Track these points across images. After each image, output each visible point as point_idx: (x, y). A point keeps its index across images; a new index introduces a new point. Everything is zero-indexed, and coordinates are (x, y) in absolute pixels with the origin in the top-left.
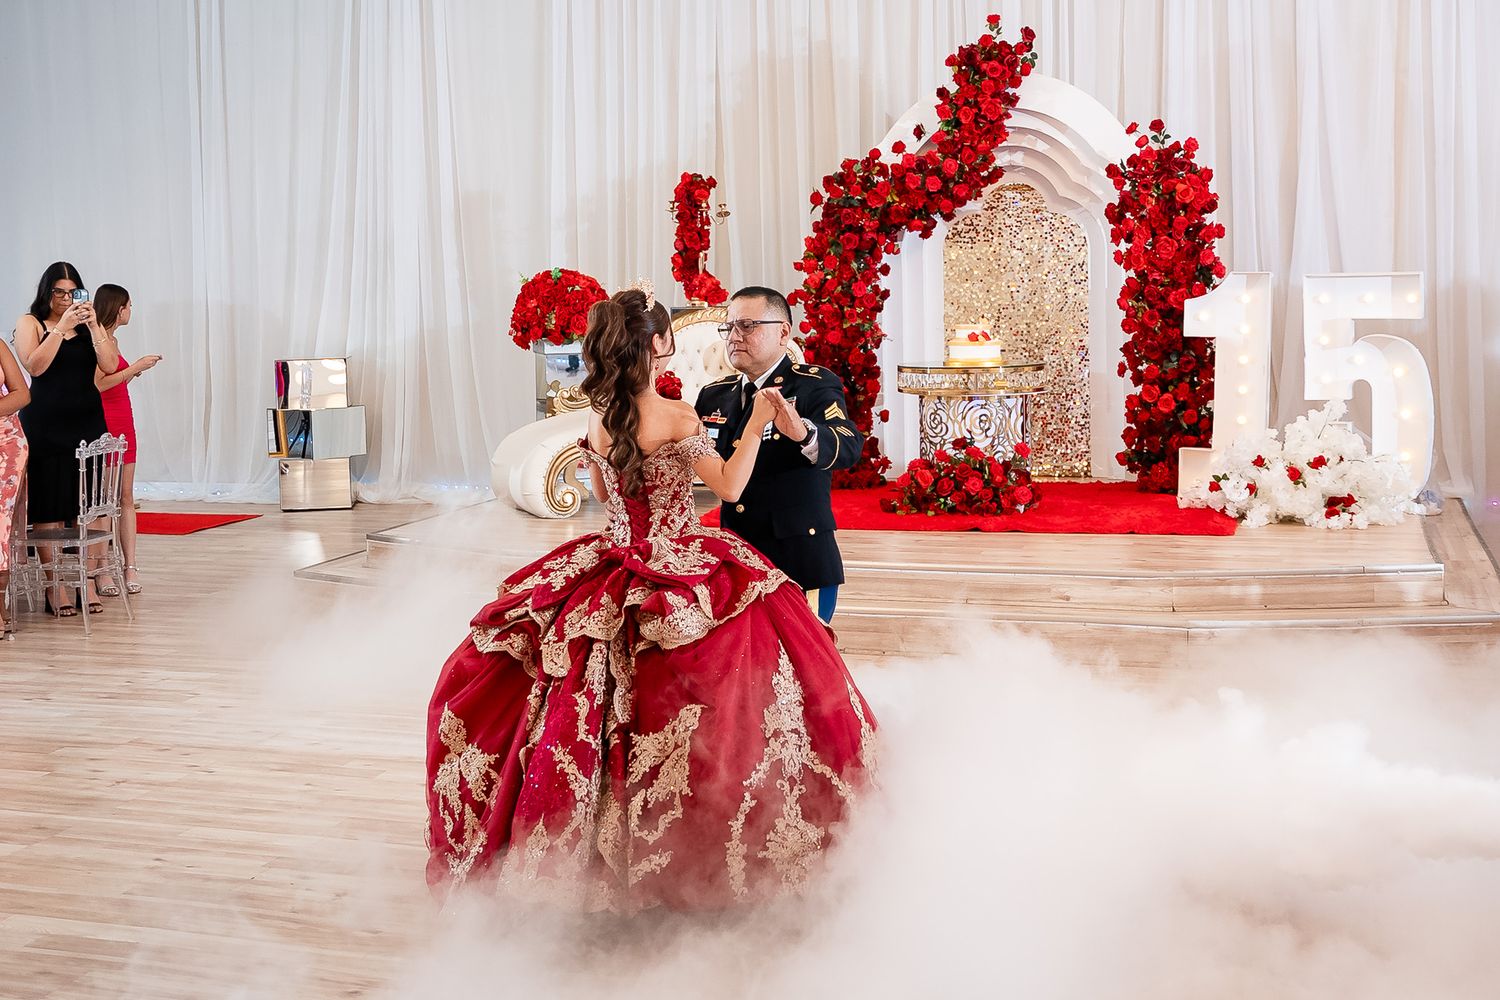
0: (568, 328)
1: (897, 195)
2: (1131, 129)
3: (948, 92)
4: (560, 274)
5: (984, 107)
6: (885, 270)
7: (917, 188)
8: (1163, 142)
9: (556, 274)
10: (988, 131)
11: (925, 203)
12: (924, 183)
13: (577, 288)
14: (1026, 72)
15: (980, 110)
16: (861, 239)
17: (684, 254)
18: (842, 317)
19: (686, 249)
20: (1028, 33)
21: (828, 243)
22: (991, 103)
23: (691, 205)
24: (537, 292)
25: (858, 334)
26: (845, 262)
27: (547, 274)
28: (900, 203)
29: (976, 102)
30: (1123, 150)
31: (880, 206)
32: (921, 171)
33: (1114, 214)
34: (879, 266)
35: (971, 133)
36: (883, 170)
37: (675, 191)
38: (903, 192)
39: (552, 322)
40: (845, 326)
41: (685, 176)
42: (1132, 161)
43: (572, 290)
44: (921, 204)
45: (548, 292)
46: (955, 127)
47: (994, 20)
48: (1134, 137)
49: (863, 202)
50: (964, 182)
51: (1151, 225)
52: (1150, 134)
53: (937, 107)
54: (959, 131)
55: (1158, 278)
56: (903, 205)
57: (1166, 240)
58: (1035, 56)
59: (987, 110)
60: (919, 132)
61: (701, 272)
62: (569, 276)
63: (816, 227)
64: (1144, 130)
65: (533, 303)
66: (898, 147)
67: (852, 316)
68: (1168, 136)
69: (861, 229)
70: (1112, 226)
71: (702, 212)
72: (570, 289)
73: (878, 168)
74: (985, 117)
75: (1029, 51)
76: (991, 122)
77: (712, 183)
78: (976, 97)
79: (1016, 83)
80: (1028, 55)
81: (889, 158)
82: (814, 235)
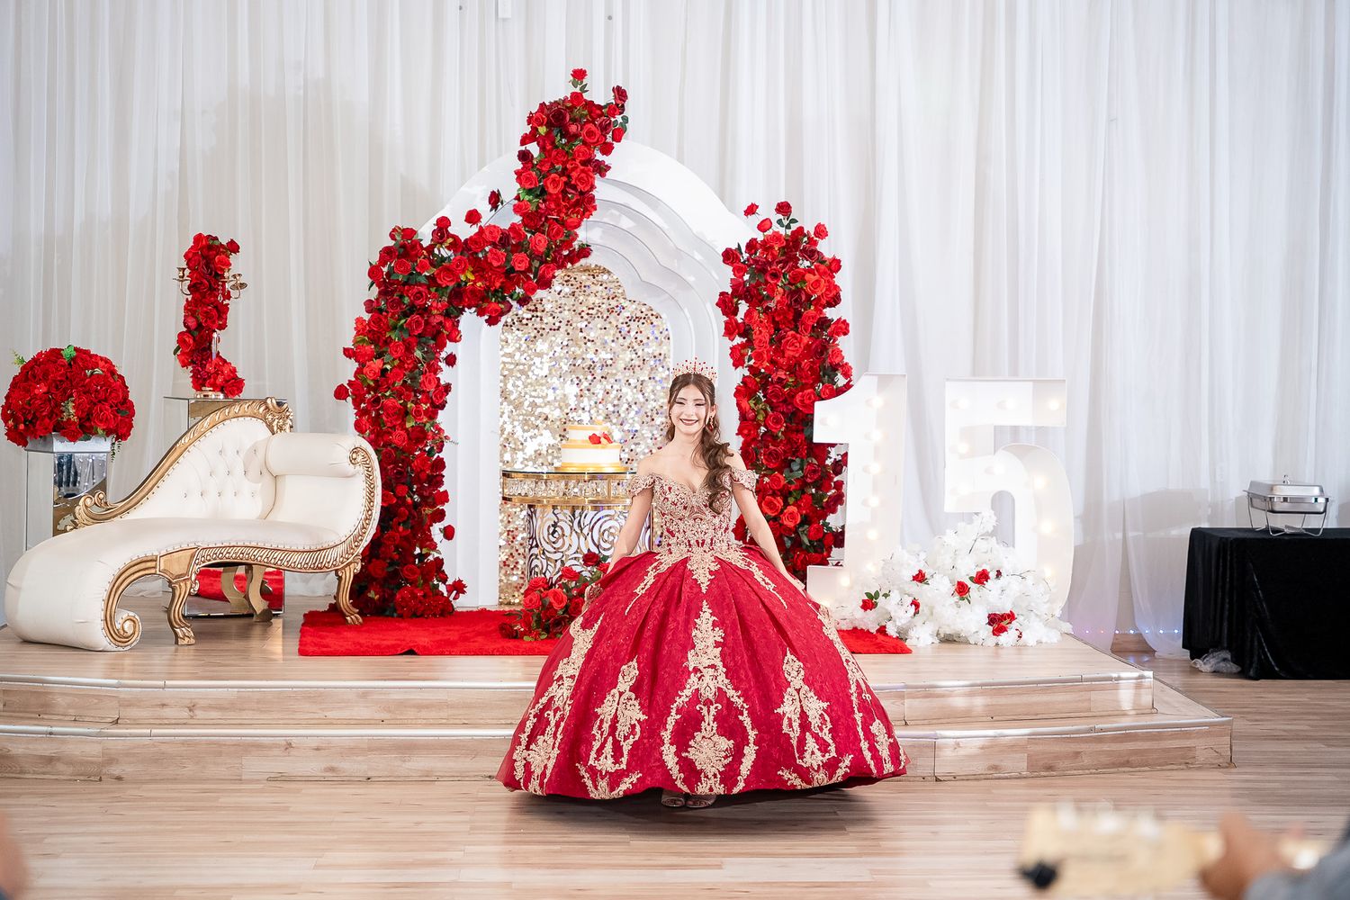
0: (89, 420)
1: (473, 273)
2: (751, 210)
3: (532, 156)
4: (74, 354)
5: (574, 174)
6: (451, 360)
7: (499, 267)
8: (788, 227)
9: (68, 353)
10: (577, 204)
11: (502, 283)
12: (508, 261)
13: (98, 371)
14: (618, 136)
15: (569, 177)
16: (427, 323)
17: (196, 333)
18: (405, 413)
19: (199, 326)
20: (620, 94)
21: (388, 327)
22: (583, 171)
23: (211, 274)
24: (46, 374)
25: (419, 435)
26: (409, 350)
27: (56, 353)
28: (475, 282)
29: (565, 169)
30: (742, 233)
31: (451, 285)
32: (504, 246)
33: (726, 305)
34: (443, 355)
35: (558, 205)
36: (456, 244)
37: (186, 256)
38: (481, 268)
39: (70, 410)
40: (408, 425)
41: (198, 238)
42: (752, 245)
43: (92, 374)
44: (498, 285)
45: (61, 375)
46: (537, 196)
47: (579, 75)
48: (756, 219)
49: (431, 279)
50: (553, 261)
51: (773, 318)
52: (775, 217)
53: (517, 173)
54: (544, 201)
55: (784, 377)
56: (479, 284)
57: (793, 336)
58: (626, 120)
59: (579, 179)
60: (495, 199)
61: (214, 356)
62: (84, 358)
63: (370, 306)
64: (767, 211)
65: (41, 389)
66: (473, 217)
67: (418, 413)
68: (794, 221)
69: (427, 310)
70: (726, 318)
71: (224, 283)
72: (88, 373)
73: (450, 240)
74: (574, 187)
75: (620, 113)
76: (582, 193)
77: (233, 247)
78: (564, 164)
79: (607, 149)
80: (619, 118)
81: (463, 231)
82: (367, 317)
